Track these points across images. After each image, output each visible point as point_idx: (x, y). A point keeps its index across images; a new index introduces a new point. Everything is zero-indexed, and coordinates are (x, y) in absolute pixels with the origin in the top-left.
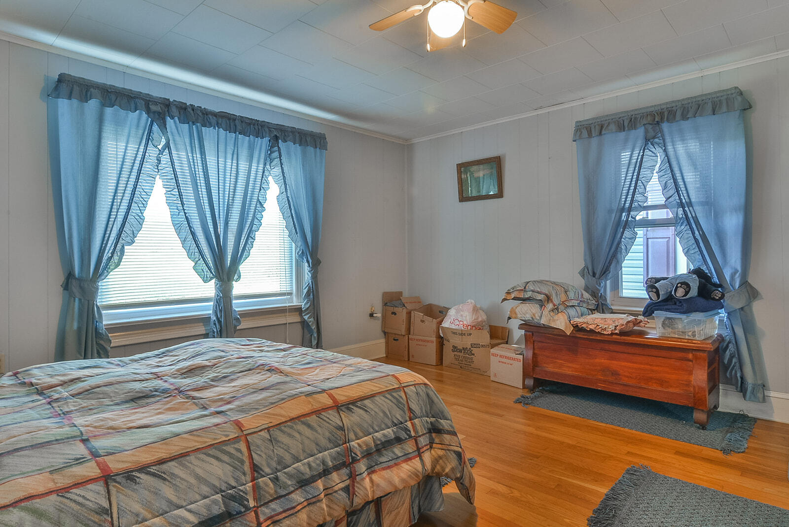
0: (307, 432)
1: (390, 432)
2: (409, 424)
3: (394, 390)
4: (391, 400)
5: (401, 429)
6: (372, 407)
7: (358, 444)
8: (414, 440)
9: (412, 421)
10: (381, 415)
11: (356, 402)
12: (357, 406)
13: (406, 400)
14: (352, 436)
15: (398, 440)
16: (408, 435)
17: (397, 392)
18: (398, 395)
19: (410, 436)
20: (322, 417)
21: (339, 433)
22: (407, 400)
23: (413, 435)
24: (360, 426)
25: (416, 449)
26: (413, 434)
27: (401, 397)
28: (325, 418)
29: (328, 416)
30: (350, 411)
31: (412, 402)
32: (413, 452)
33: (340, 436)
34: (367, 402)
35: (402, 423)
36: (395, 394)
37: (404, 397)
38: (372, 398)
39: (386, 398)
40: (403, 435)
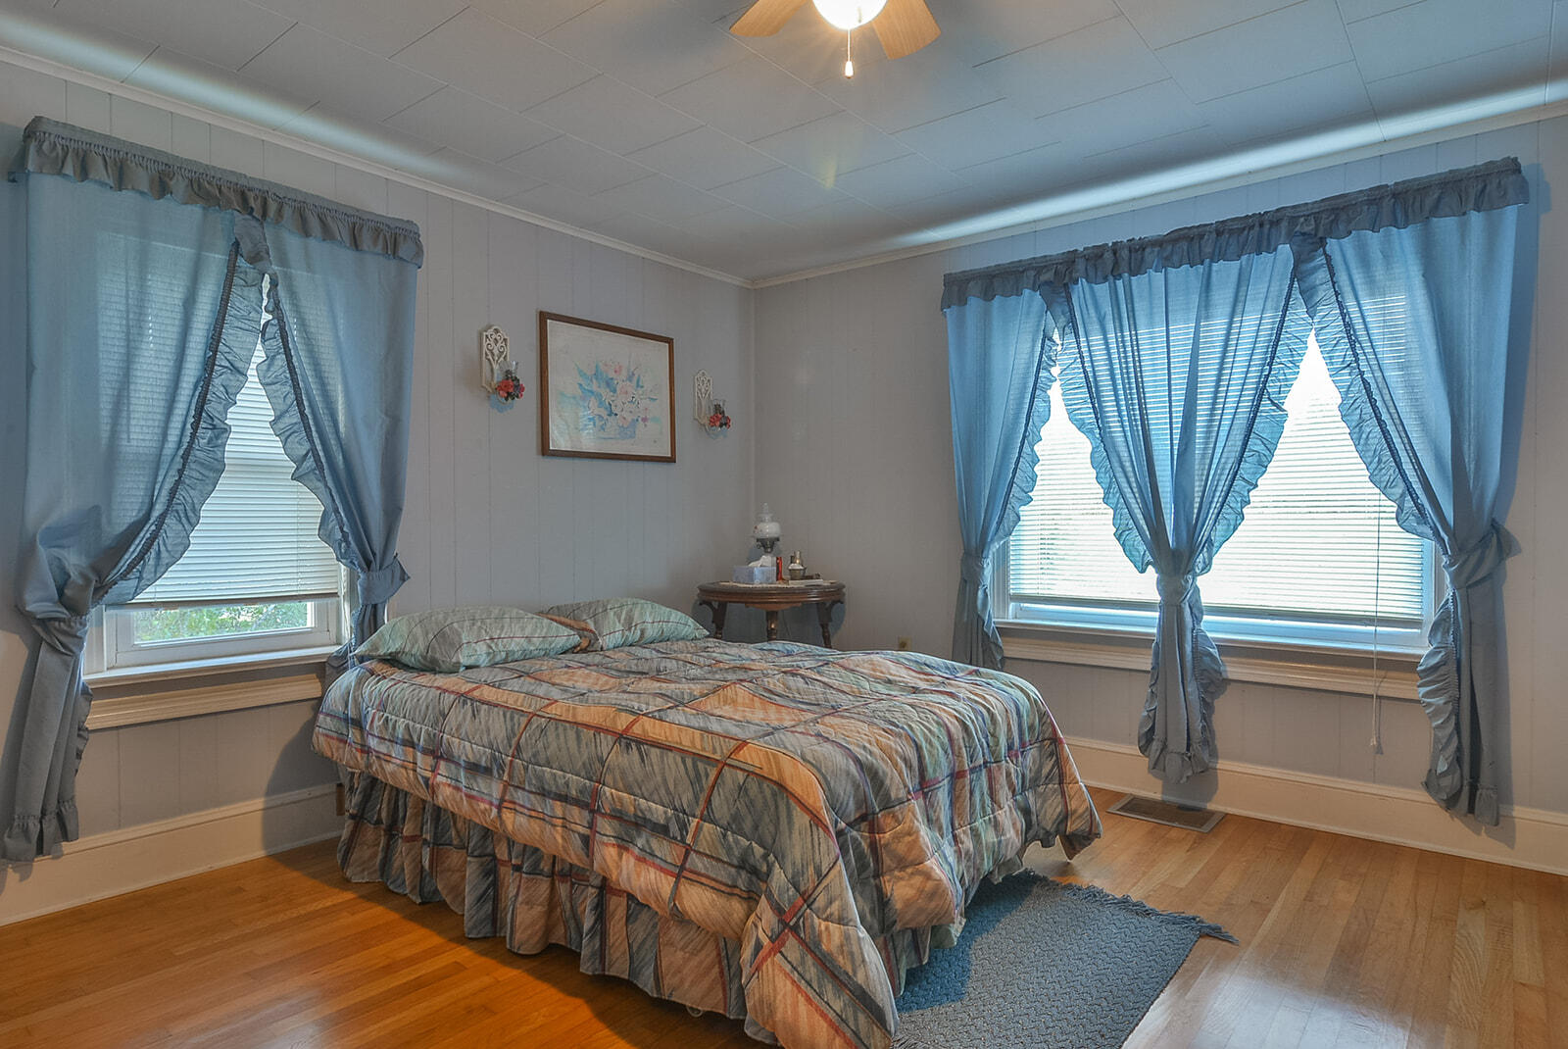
0: (572, 744)
1: (658, 812)
2: (694, 822)
3: (705, 760)
4: (686, 769)
5: (678, 820)
6: (654, 760)
7: (612, 794)
8: (684, 850)
9: (702, 822)
10: (659, 778)
11: (643, 744)
12: (639, 749)
13: (710, 783)
14: (609, 779)
15: (662, 830)
16: (682, 835)
17: (709, 765)
18: (706, 769)
19: (683, 841)
20: (597, 736)
21: (598, 765)
22: (713, 787)
23: (688, 842)
24: (623, 773)
25: (679, 865)
26: (689, 840)
27: (707, 775)
28: (598, 741)
29: (603, 740)
30: (628, 748)
31: (719, 795)
32: (671, 864)
33: (596, 769)
34: (655, 752)
35: (684, 813)
36: (701, 766)
37: (712, 778)
38: (665, 751)
39: (684, 762)
40: (674, 829)
